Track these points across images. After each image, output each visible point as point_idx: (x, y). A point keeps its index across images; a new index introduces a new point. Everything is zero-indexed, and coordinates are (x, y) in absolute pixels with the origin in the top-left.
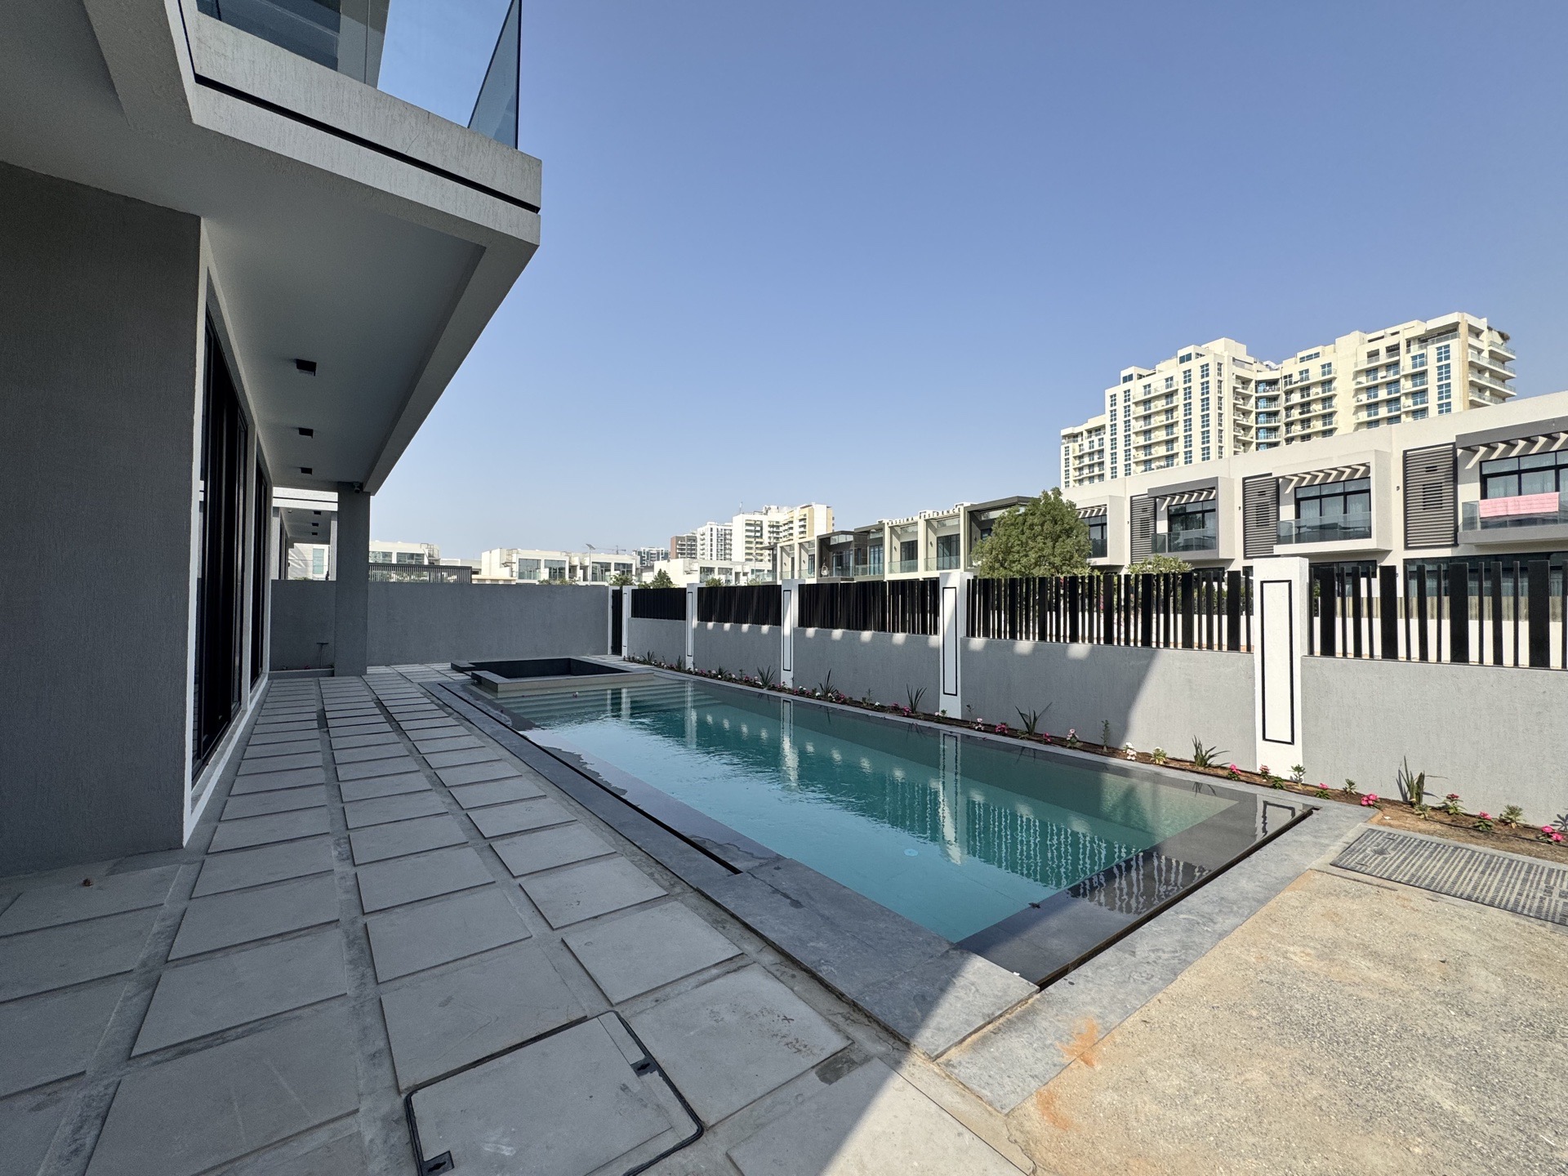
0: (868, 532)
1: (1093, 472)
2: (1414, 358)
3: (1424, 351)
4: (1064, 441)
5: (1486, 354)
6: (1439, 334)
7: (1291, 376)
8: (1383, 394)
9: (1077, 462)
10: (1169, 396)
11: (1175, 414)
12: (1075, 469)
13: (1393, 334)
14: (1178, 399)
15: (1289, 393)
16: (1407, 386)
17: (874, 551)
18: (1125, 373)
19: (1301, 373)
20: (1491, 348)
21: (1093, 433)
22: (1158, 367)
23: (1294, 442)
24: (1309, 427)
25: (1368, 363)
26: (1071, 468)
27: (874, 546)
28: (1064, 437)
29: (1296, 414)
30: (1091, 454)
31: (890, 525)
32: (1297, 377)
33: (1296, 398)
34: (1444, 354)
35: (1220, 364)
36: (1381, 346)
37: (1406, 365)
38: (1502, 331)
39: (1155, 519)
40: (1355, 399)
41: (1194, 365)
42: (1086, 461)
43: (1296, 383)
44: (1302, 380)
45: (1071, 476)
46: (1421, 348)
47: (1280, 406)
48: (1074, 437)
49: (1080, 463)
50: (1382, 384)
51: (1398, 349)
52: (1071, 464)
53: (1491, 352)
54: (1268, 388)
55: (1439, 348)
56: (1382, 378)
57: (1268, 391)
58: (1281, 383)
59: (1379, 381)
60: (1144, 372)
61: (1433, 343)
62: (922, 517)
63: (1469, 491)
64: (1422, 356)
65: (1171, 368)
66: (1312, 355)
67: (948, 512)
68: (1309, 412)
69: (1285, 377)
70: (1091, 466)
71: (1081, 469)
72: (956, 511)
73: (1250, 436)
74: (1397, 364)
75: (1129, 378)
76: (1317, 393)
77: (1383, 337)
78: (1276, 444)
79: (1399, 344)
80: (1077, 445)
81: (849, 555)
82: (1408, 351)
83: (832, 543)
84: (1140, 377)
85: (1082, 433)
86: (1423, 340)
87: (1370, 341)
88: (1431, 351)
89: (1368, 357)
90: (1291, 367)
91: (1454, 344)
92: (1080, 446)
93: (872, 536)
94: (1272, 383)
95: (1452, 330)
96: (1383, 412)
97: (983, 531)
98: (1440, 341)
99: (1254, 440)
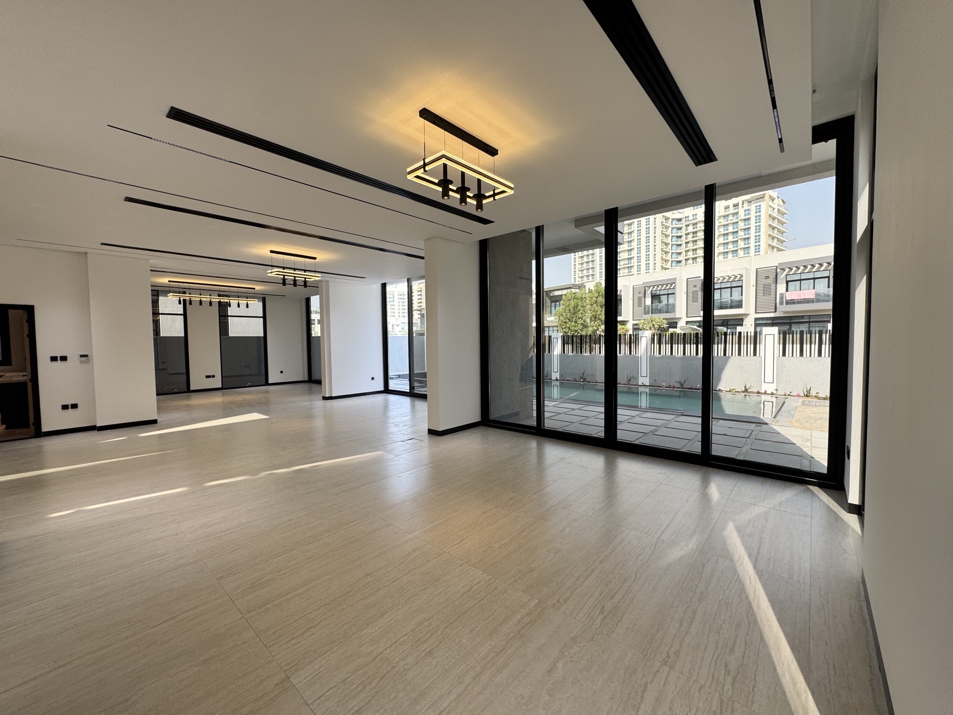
1: (589, 266)
2: (745, 211)
3: (749, 208)
5: (776, 211)
6: (757, 199)
7: (688, 217)
8: (731, 229)
9: (580, 260)
11: (633, 235)
12: (579, 264)
13: (736, 197)
15: (687, 226)
16: (742, 225)
19: (693, 215)
20: (779, 208)
24: (696, 245)
25: (725, 212)
26: (577, 263)
29: (690, 237)
32: (691, 218)
33: (691, 229)
34: (758, 209)
37: (742, 215)
38: (785, 200)
43: (691, 221)
44: (693, 220)
45: (577, 268)
46: (748, 206)
47: (683, 233)
49: (582, 261)
50: (730, 223)
51: (738, 205)
52: (577, 261)
53: (778, 209)
54: (677, 223)
55: (756, 207)
56: (730, 220)
57: (678, 224)
58: (683, 220)
59: (729, 222)
61: (754, 204)
63: (781, 288)
64: (749, 210)
68: (696, 237)
69: (686, 217)
70: (588, 262)
71: (582, 264)
73: (668, 248)
74: (737, 213)
77: (731, 199)
79: (738, 203)
82: (743, 207)
86: (749, 202)
88: (753, 207)
89: (725, 209)
91: (763, 205)
94: (680, 220)
95: (762, 197)
97: (552, 302)
98: (756, 203)
99: (670, 251)
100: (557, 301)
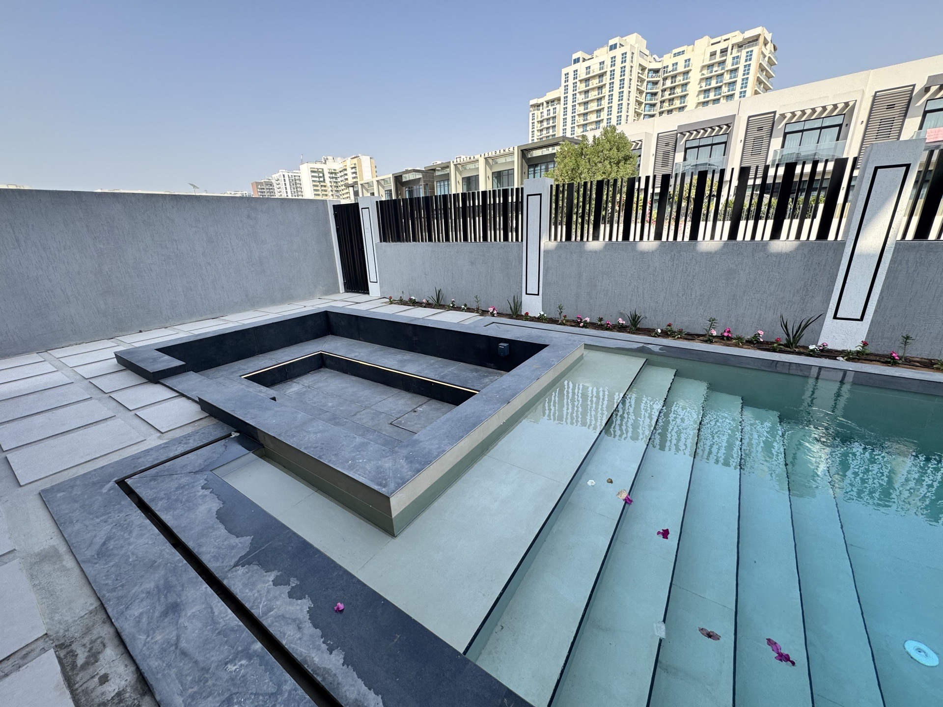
0: (434, 170)
1: (549, 133)
2: (734, 58)
3: (739, 54)
4: (531, 109)
5: (766, 59)
6: (749, 42)
7: (667, 66)
8: (714, 84)
9: (539, 125)
10: (601, 76)
11: (604, 90)
12: (538, 130)
13: (725, 40)
14: (606, 80)
15: (665, 79)
16: (727, 78)
17: (440, 186)
18: (575, 56)
19: (673, 65)
20: (770, 55)
21: (550, 104)
22: (596, 53)
23: (663, 115)
24: (672, 104)
25: (710, 60)
26: (535, 130)
27: (440, 181)
28: (532, 106)
29: (667, 95)
30: (548, 119)
31: (455, 163)
32: (670, 68)
33: (668, 83)
34: (749, 57)
35: (633, 53)
36: (718, 48)
37: (729, 66)
38: (777, 46)
39: (675, 151)
40: (699, 86)
41: (618, 52)
42: (545, 124)
43: (670, 72)
44: (673, 71)
45: (535, 135)
46: (738, 51)
47: (658, 89)
48: (538, 106)
49: (541, 126)
50: (714, 76)
51: (727, 51)
52: (535, 127)
53: (769, 58)
54: (654, 75)
55: (747, 52)
56: (715, 71)
57: (654, 77)
58: (661, 72)
59: (714, 73)
60: (587, 57)
61: (745, 49)
62: (483, 155)
63: (912, 124)
64: (738, 57)
65: (602, 54)
66: (680, 52)
67: (504, 151)
68: (674, 93)
69: (664, 68)
70: (548, 128)
71: (541, 130)
72: (511, 149)
73: (641, 109)
74: (724, 62)
75: (577, 61)
76: (680, 81)
77: (719, 42)
78: (653, 116)
79: (727, 48)
80: (539, 112)
81: (419, 189)
82: (731, 54)
83: (404, 180)
84: (584, 60)
85: (543, 104)
86: (740, 46)
87: (712, 44)
88: (743, 54)
89: (711, 56)
90: (668, 60)
91: (756, 49)
92: (541, 113)
93: (438, 173)
94: (656, 71)
95: (755, 40)
96: (712, 96)
97: (530, 166)
98: (749, 47)
99: (643, 112)
100: (536, 165)
